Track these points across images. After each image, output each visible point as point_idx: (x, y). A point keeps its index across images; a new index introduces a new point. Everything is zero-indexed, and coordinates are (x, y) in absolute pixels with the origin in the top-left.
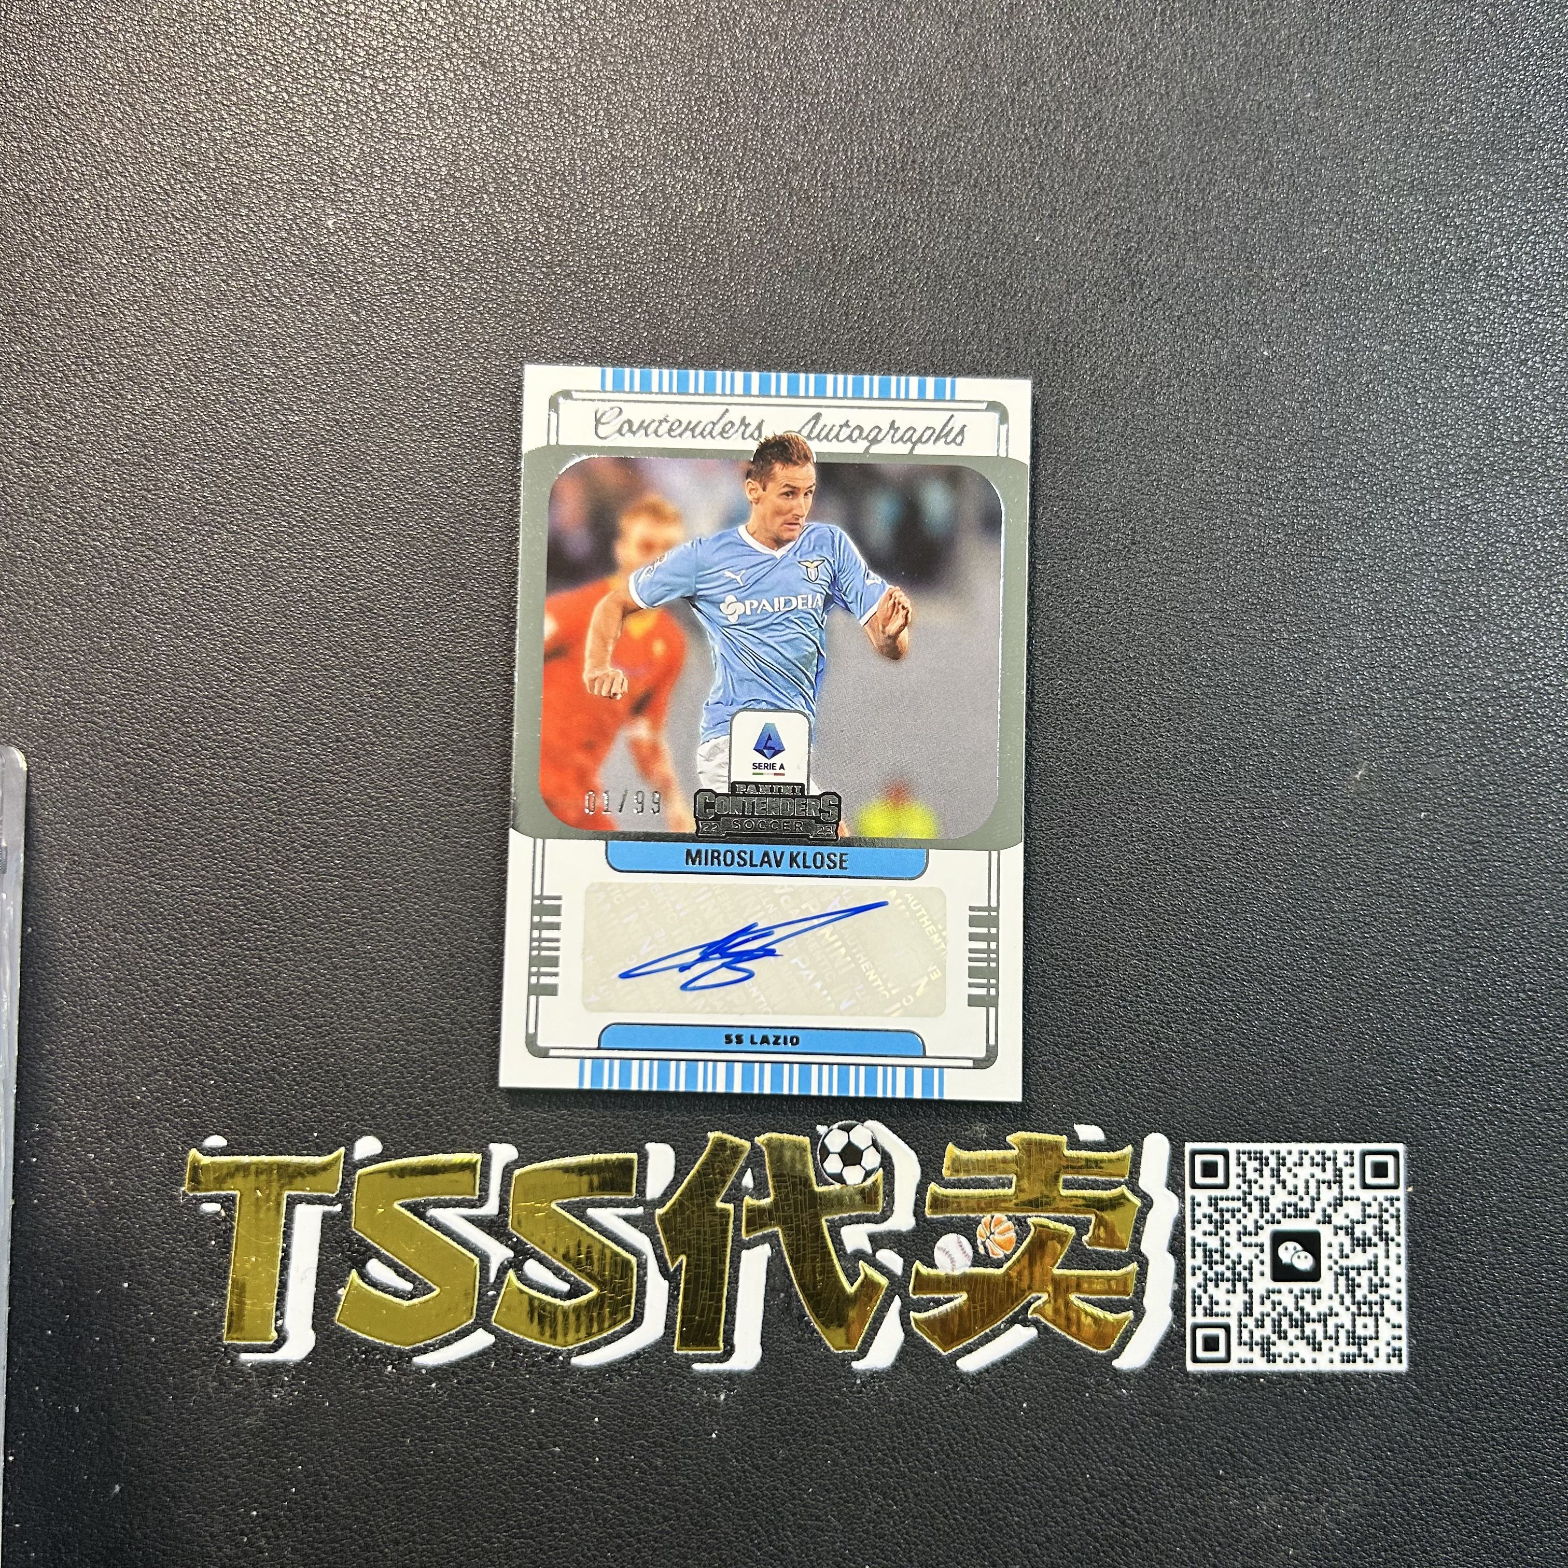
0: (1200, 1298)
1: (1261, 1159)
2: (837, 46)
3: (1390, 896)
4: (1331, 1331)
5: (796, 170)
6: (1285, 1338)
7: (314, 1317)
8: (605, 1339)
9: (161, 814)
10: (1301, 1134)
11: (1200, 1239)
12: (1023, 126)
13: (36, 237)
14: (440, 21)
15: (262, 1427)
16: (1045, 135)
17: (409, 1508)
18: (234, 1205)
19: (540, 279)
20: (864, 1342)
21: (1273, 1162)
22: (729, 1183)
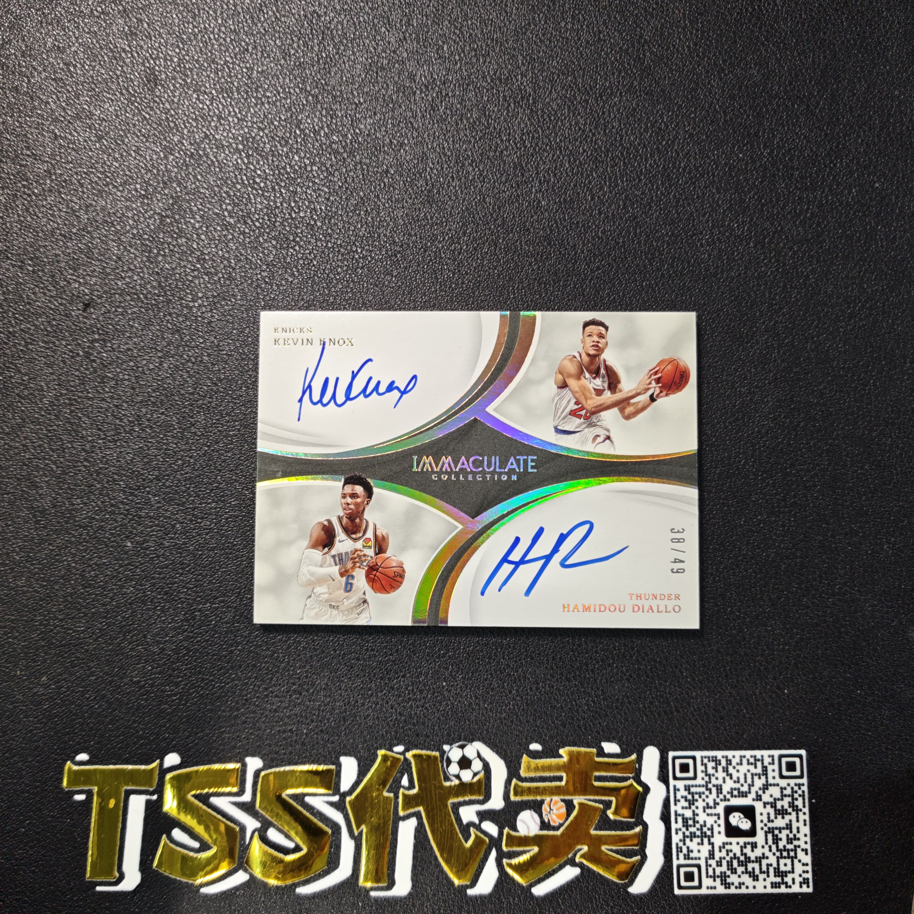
0: (681, 848)
1: (716, 761)
4: (764, 868)
6: (736, 873)
7: (140, 864)
11: (680, 811)
18: (93, 795)
20: (474, 878)
22: (391, 781)
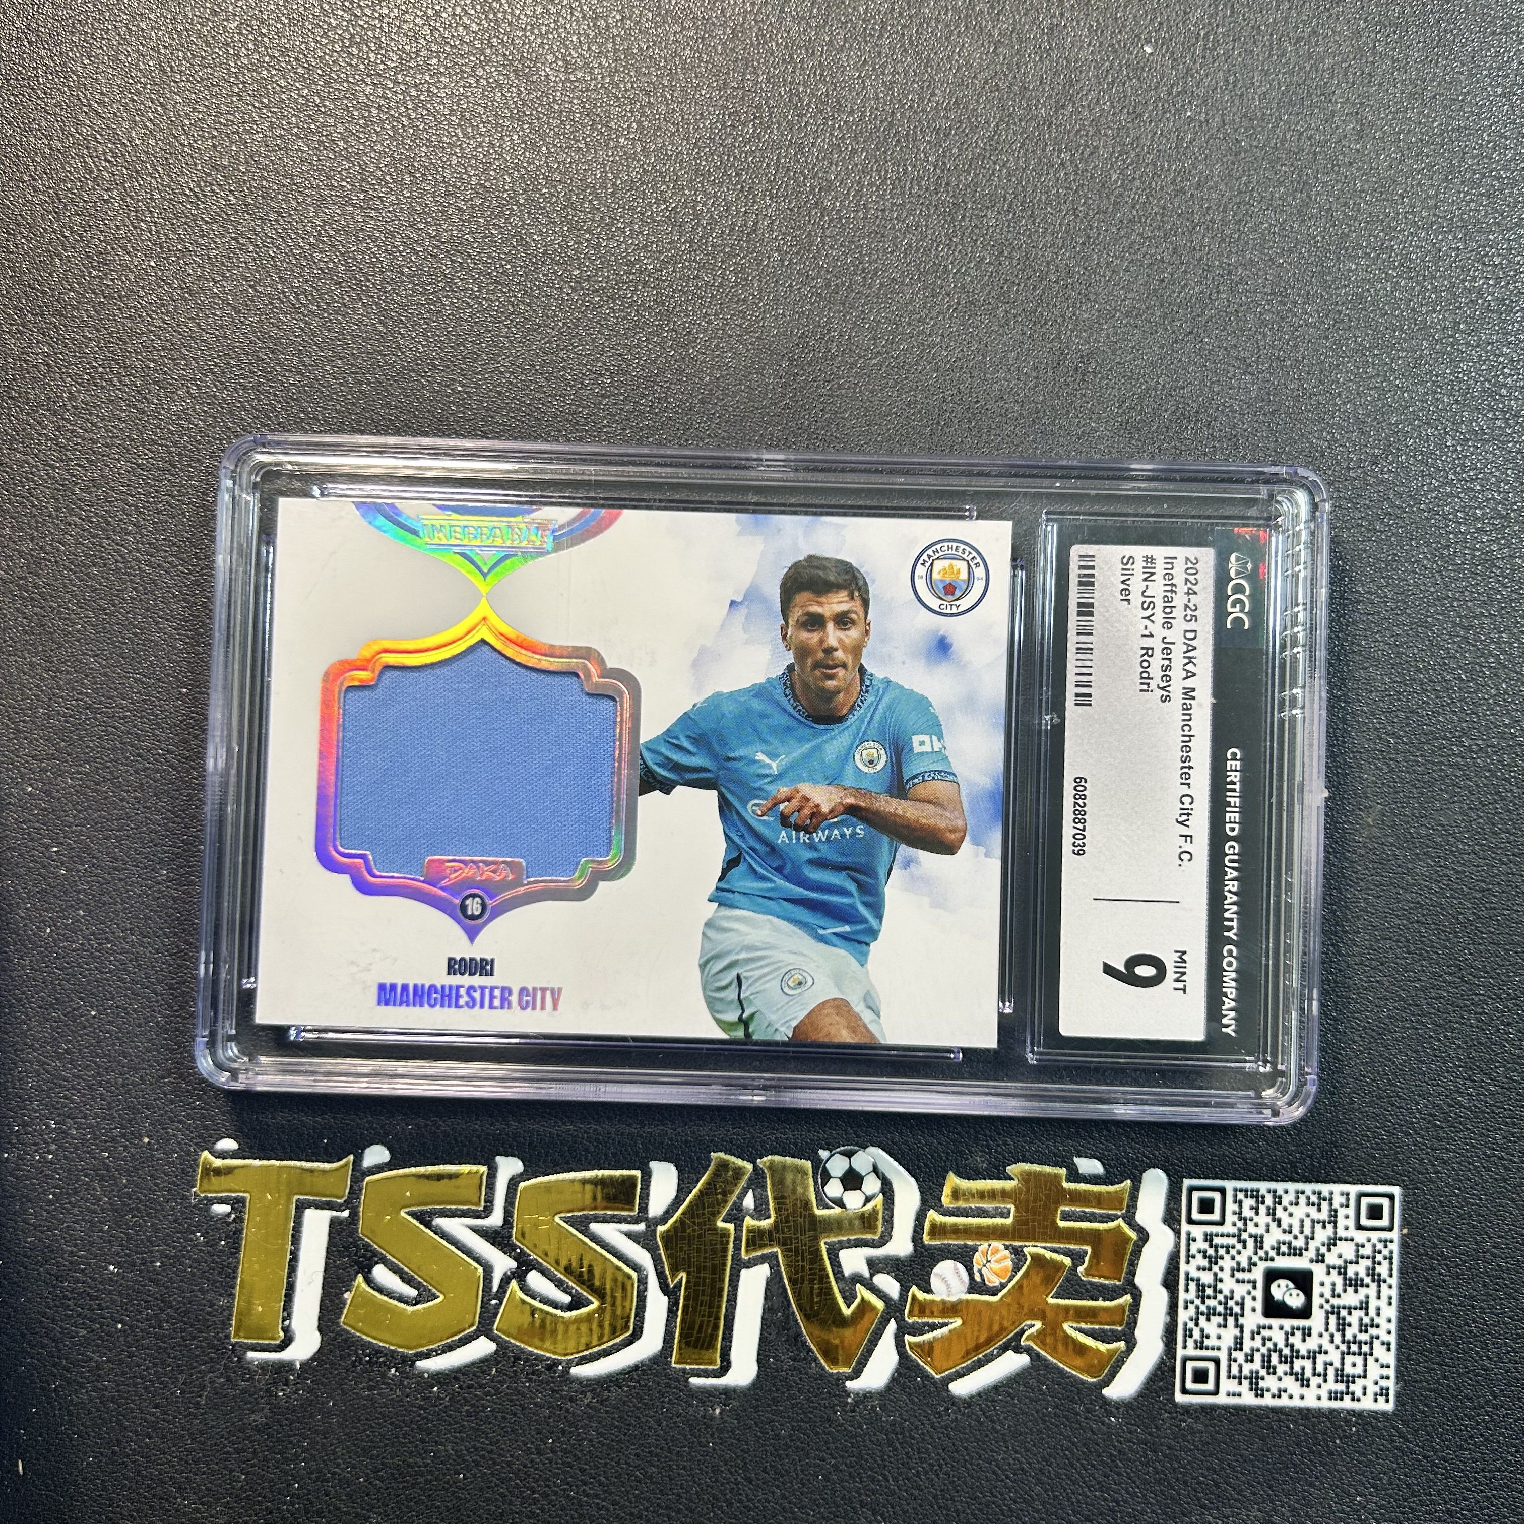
0: (1191, 1331)
1: (1257, 1197)
2: (874, 64)
3: (1398, 941)
4: (1320, 1368)
5: (828, 190)
6: (1274, 1373)
7: (319, 1319)
8: (604, 1350)
9: (180, 820)
10: (1298, 1174)
11: (1194, 1273)
12: (1060, 151)
13: (65, 237)
14: (474, 27)
15: (267, 1424)
16: (1081, 160)
17: (407, 1507)
18: (244, 1206)
19: (568, 294)
20: (858, 1363)
21: (1269, 1200)
22: (730, 1204)
